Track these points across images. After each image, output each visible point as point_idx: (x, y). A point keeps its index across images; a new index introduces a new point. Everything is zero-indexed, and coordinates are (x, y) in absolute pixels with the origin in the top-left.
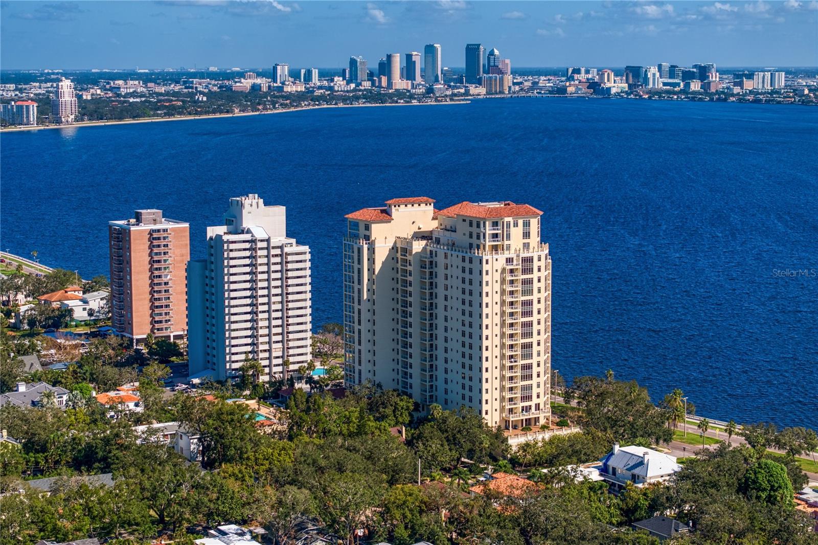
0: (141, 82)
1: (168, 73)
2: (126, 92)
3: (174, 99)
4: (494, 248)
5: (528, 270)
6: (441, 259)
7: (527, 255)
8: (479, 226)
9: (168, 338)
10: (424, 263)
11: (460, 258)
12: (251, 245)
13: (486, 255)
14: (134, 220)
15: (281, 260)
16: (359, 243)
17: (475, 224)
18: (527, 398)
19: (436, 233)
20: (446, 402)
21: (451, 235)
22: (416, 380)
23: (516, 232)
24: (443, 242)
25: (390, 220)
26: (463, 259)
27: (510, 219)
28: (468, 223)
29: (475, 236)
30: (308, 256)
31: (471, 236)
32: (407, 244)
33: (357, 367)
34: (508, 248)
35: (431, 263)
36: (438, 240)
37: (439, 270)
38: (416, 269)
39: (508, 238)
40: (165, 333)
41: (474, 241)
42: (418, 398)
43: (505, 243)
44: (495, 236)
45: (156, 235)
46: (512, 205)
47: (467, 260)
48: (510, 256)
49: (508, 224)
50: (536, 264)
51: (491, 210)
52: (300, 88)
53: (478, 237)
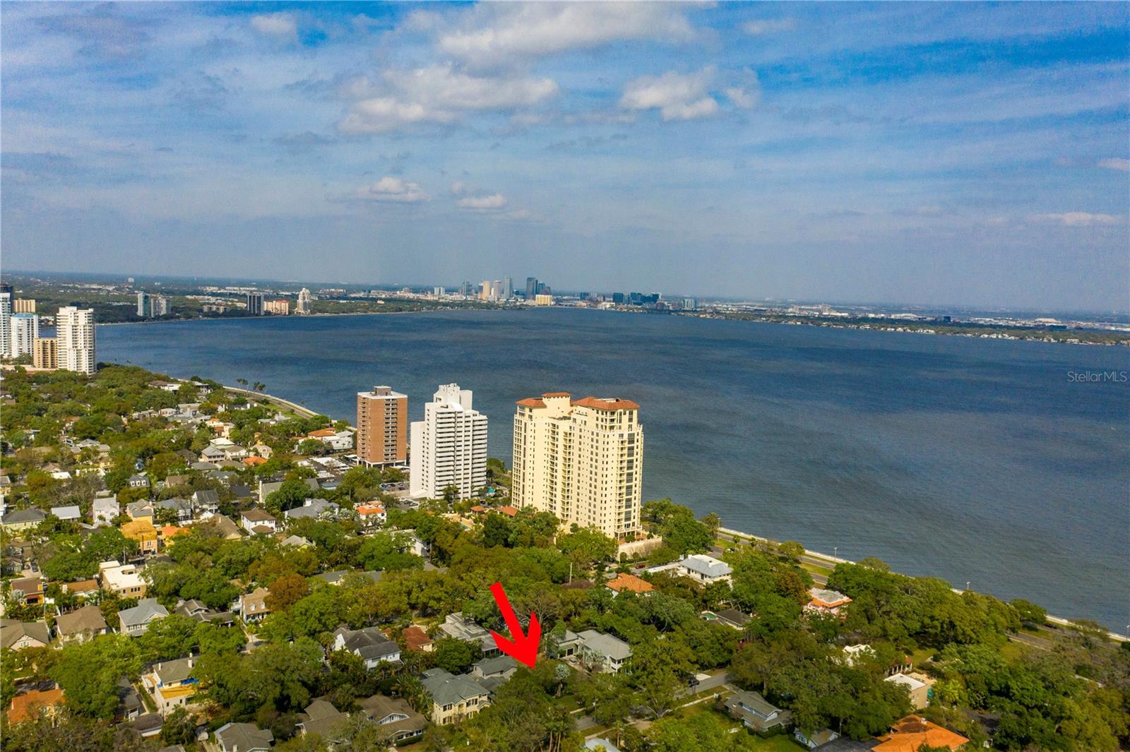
4: (612, 428)
5: (631, 441)
6: (577, 432)
7: (630, 432)
8: (603, 414)
9: (392, 464)
10: (566, 433)
11: (590, 433)
12: (453, 415)
13: (608, 432)
14: (374, 393)
15: (471, 424)
16: (525, 419)
17: (600, 412)
18: (628, 519)
19: (573, 416)
20: (577, 519)
21: (584, 418)
22: (559, 505)
23: (625, 418)
24: (578, 422)
25: (545, 406)
26: (593, 433)
27: (622, 410)
28: (595, 411)
29: (600, 419)
30: (487, 422)
31: (597, 419)
32: (556, 422)
33: (521, 495)
34: (620, 428)
35: (570, 434)
36: (575, 420)
37: (576, 439)
38: (561, 437)
39: (620, 422)
40: (390, 461)
41: (600, 423)
42: (559, 516)
43: (618, 424)
44: (612, 420)
45: (388, 402)
46: (621, 401)
47: (595, 434)
48: (621, 432)
49: (621, 413)
50: (636, 437)
51: (610, 404)
52: (436, 298)
53: (602, 421)
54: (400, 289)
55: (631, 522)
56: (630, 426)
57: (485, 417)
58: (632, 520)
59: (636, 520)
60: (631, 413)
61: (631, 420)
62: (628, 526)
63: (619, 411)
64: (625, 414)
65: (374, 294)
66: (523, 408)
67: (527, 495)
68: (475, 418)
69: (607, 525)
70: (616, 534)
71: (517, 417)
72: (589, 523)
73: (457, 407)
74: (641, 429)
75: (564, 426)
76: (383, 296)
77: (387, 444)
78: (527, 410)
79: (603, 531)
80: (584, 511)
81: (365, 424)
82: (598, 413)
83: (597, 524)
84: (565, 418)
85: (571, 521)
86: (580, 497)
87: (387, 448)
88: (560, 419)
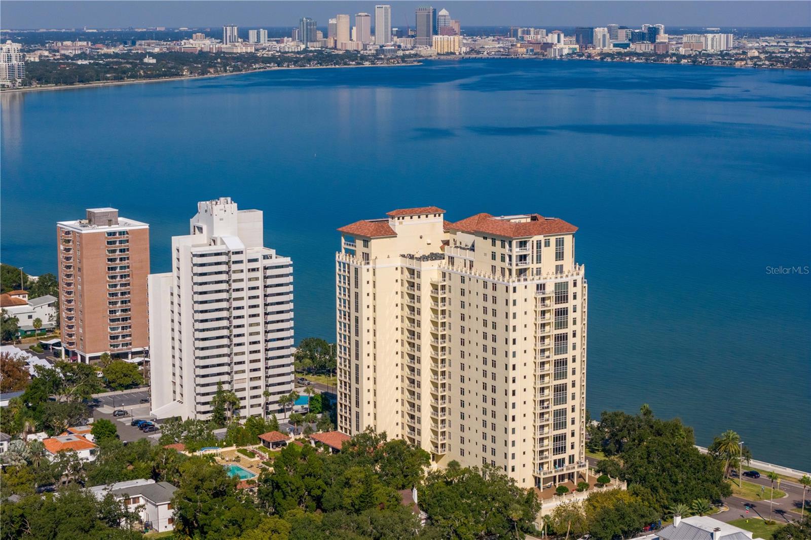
0: (90, 43)
1: (117, 34)
2: (74, 53)
3: (123, 61)
4: (521, 272)
5: (561, 297)
6: (456, 284)
7: (559, 280)
8: (503, 246)
9: (125, 355)
10: (435, 287)
11: (481, 284)
12: (223, 258)
13: (513, 281)
14: (85, 222)
15: (260, 274)
16: (357, 261)
17: (498, 243)
18: (559, 450)
19: (449, 251)
20: (462, 453)
21: (469, 255)
22: (426, 425)
23: (549, 253)
24: (459, 263)
25: (393, 234)
26: (485, 285)
27: (541, 238)
28: (489, 241)
29: (498, 257)
30: (290, 270)
31: (494, 257)
32: (414, 265)
33: (354, 409)
34: (539, 272)
35: (443, 287)
36: (452, 260)
37: (454, 296)
38: (426, 293)
39: (539, 260)
40: (121, 349)
41: (498, 263)
42: (427, 447)
43: (535, 266)
44: (523, 258)
45: (112, 239)
46: (541, 219)
47: (490, 286)
48: (541, 282)
49: (539, 243)
50: (571, 290)
51: (519, 226)
52: (251, 50)
53: (503, 260)
54: (189, 35)
55: (566, 456)
56: (559, 269)
57: (287, 260)
58: (569, 452)
59: (575, 452)
60: (560, 243)
61: (559, 256)
62: (560, 463)
63: (536, 238)
64: (547, 244)
65: (141, 47)
66: (351, 239)
67: (367, 409)
68: (268, 263)
69: (517, 462)
70: (537, 480)
71: (341, 257)
72: (484, 459)
73: (234, 244)
74: (582, 272)
75: (430, 272)
76: (157, 50)
77: (113, 316)
78: (359, 243)
79: (510, 475)
80: (474, 436)
81: (70, 280)
82: (494, 244)
83: (499, 461)
84: (434, 257)
85: (449, 456)
86: (466, 410)
87: (115, 324)
88: (424, 258)
